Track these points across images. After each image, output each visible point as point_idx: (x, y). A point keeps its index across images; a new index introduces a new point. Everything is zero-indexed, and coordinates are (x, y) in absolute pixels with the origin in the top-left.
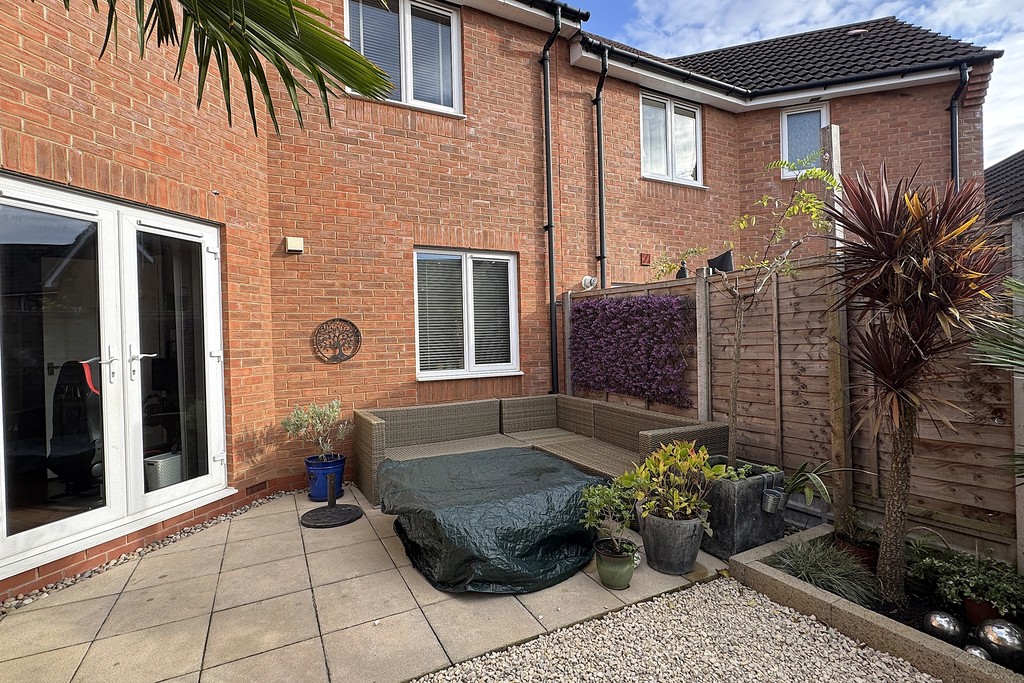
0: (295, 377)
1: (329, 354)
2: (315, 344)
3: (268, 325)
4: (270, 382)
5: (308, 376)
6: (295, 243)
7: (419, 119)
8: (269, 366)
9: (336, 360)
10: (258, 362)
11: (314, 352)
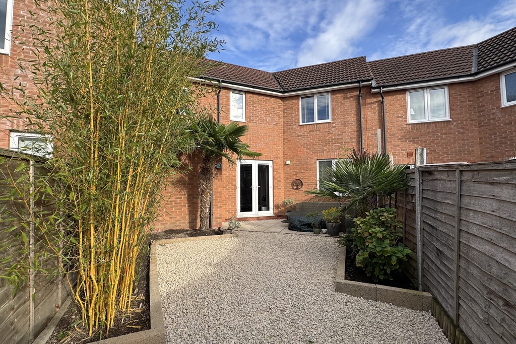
0: (288, 193)
1: (295, 188)
2: (292, 185)
3: (282, 181)
4: (283, 193)
5: (291, 193)
6: (288, 162)
7: (318, 126)
8: (283, 190)
9: (297, 189)
10: (280, 189)
11: (292, 187)
